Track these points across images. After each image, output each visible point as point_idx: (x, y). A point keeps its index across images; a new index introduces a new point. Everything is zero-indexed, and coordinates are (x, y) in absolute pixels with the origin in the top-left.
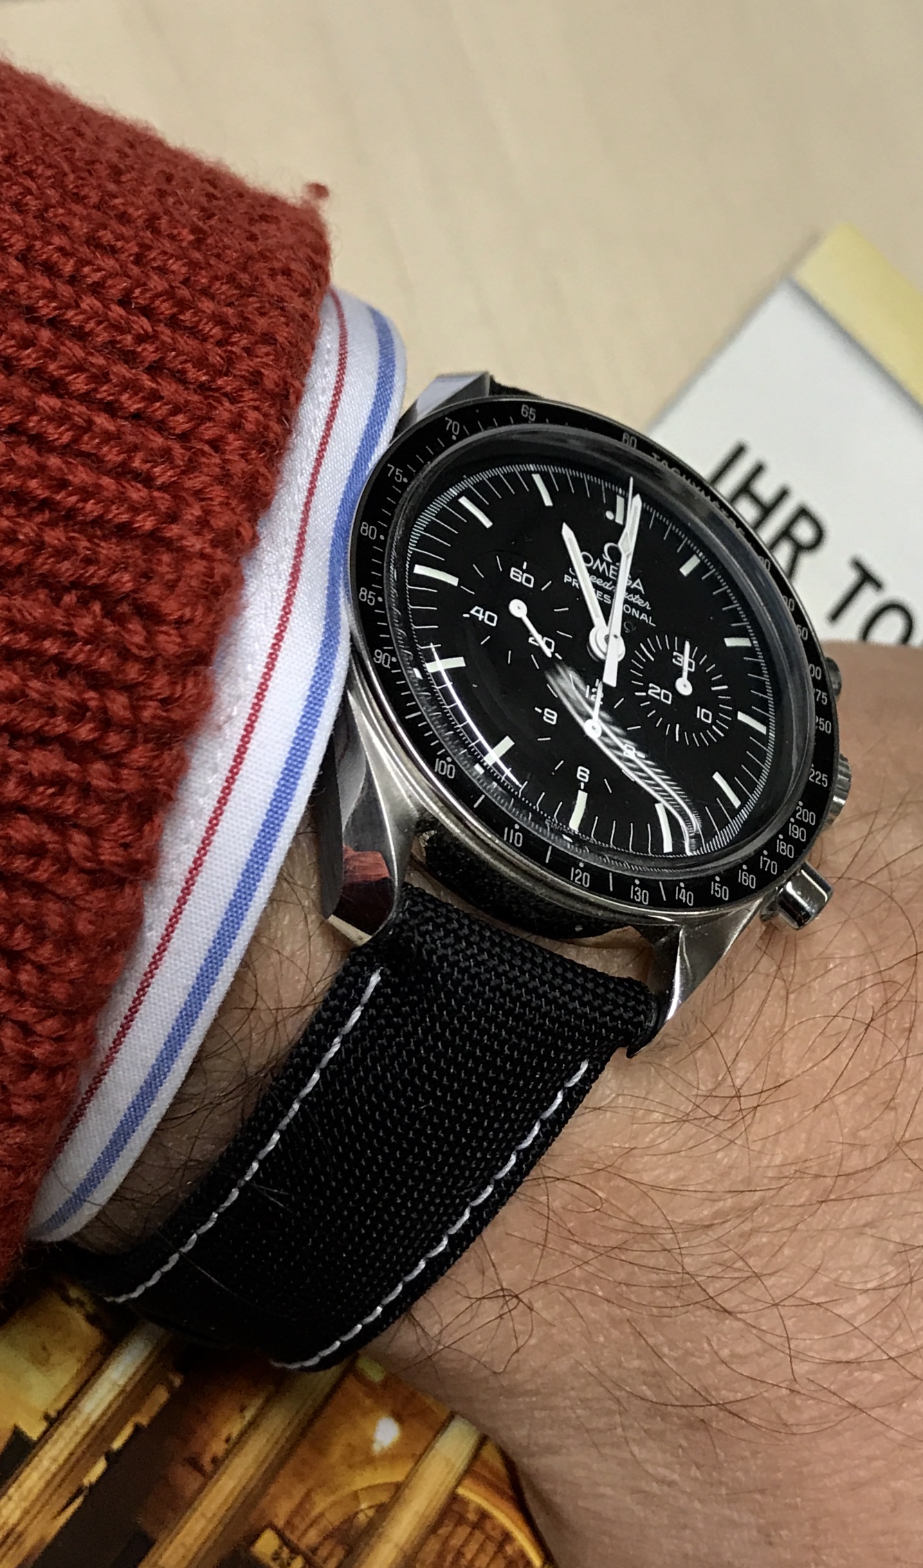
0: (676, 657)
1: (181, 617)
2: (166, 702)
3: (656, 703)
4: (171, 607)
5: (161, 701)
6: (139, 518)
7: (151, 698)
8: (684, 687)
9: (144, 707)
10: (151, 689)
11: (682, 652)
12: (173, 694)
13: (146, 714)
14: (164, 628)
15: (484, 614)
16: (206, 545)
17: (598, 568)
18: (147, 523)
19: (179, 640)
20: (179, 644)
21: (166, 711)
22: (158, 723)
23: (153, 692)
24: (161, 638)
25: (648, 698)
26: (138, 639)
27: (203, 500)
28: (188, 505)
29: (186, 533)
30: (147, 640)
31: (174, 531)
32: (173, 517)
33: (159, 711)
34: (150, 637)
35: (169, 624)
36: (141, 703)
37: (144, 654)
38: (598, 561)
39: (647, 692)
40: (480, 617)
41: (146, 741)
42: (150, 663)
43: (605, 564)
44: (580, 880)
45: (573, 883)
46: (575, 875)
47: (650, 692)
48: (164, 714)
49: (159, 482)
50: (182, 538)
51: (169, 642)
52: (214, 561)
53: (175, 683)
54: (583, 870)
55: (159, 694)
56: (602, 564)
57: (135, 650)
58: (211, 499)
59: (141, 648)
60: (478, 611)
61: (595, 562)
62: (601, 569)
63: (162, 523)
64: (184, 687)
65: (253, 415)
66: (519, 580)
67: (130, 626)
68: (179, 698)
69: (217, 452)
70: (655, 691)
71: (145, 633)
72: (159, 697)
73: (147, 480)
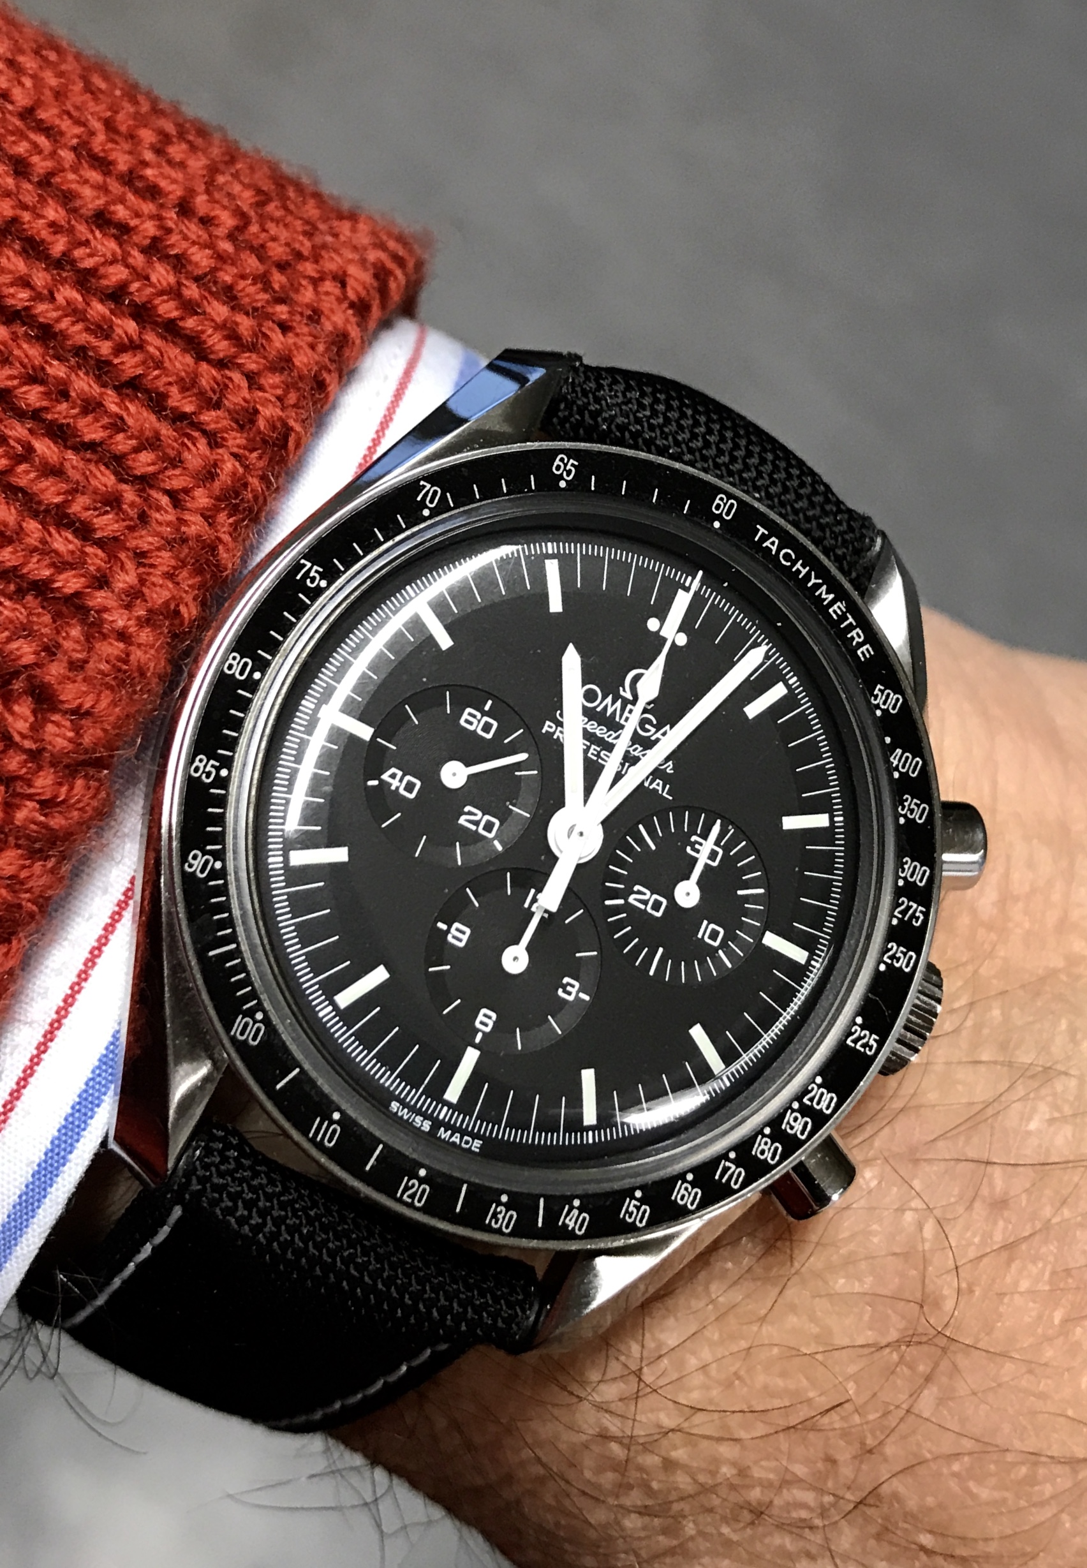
0: (692, 845)
1: (80, 706)
2: (47, 805)
3: (636, 916)
4: (71, 694)
5: (40, 802)
6: (62, 577)
7: (30, 797)
8: (688, 894)
9: (19, 807)
10: (30, 786)
11: (705, 835)
12: (56, 796)
13: (20, 816)
14: (56, 717)
15: (401, 781)
16: (131, 623)
17: (606, 708)
18: (70, 583)
19: (71, 734)
20: (70, 740)
21: (45, 815)
22: (33, 827)
23: (32, 791)
24: (50, 728)
25: (627, 907)
26: (22, 726)
27: (144, 565)
28: (122, 568)
29: (111, 603)
30: (32, 728)
31: (100, 598)
32: (102, 581)
33: (37, 815)
34: (36, 728)
35: (65, 712)
36: (17, 801)
37: (28, 744)
38: (609, 699)
39: (626, 900)
40: (395, 783)
41: (18, 846)
42: (34, 756)
43: (618, 704)
44: (412, 1196)
45: (400, 1201)
46: (407, 1188)
47: (632, 899)
48: (42, 818)
49: (99, 535)
50: (105, 609)
51: (58, 735)
52: (131, 644)
53: (61, 784)
54: (422, 1181)
55: (39, 794)
56: (613, 703)
57: (17, 738)
58: (152, 566)
59: (24, 736)
60: (393, 776)
61: (603, 699)
62: (610, 711)
63: (88, 587)
64: (71, 788)
65: (229, 465)
66: (472, 728)
67: (16, 708)
68: (63, 802)
69: (175, 507)
70: (642, 898)
71: (32, 719)
72: (37, 798)
73: (84, 531)
